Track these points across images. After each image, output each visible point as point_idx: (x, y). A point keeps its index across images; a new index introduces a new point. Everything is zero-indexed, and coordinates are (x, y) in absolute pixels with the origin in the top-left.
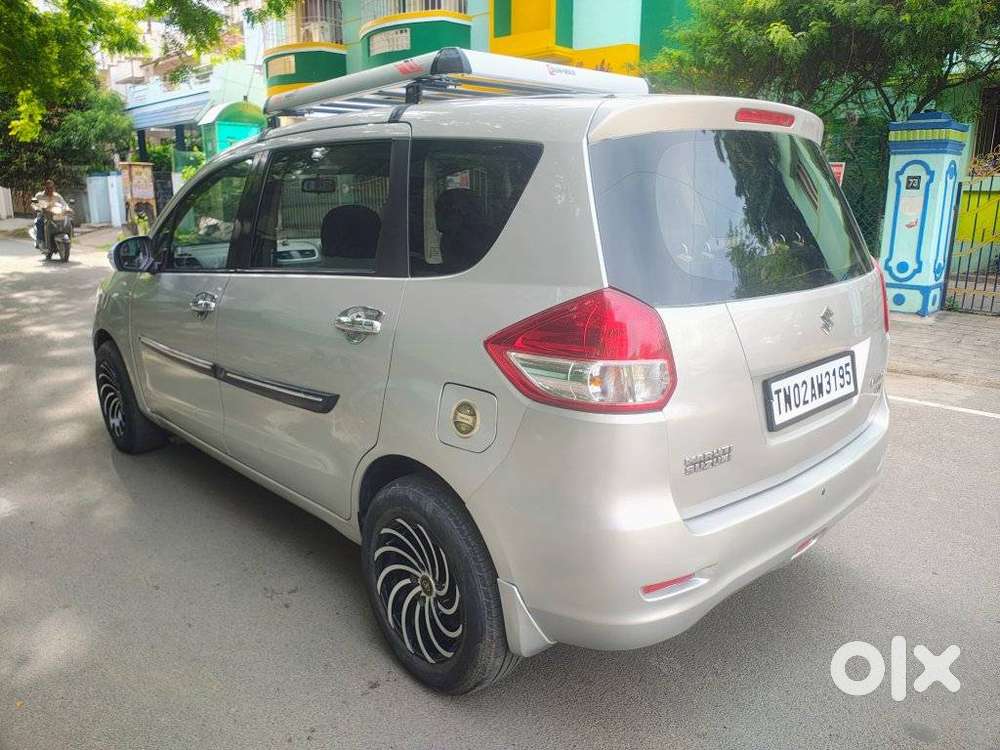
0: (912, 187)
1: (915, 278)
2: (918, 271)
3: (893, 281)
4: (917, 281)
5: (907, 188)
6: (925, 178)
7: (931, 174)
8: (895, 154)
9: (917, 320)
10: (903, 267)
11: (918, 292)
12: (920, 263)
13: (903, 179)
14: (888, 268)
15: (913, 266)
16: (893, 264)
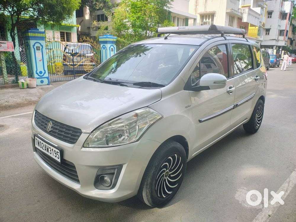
0: (38, 50)
1: (45, 75)
2: (45, 73)
3: (39, 77)
4: (45, 76)
5: (37, 50)
6: (41, 47)
7: (42, 46)
8: (31, 40)
9: (48, 86)
10: (41, 72)
11: (46, 79)
12: (45, 71)
13: (35, 47)
14: (37, 73)
15: (43, 72)
16: (38, 72)
